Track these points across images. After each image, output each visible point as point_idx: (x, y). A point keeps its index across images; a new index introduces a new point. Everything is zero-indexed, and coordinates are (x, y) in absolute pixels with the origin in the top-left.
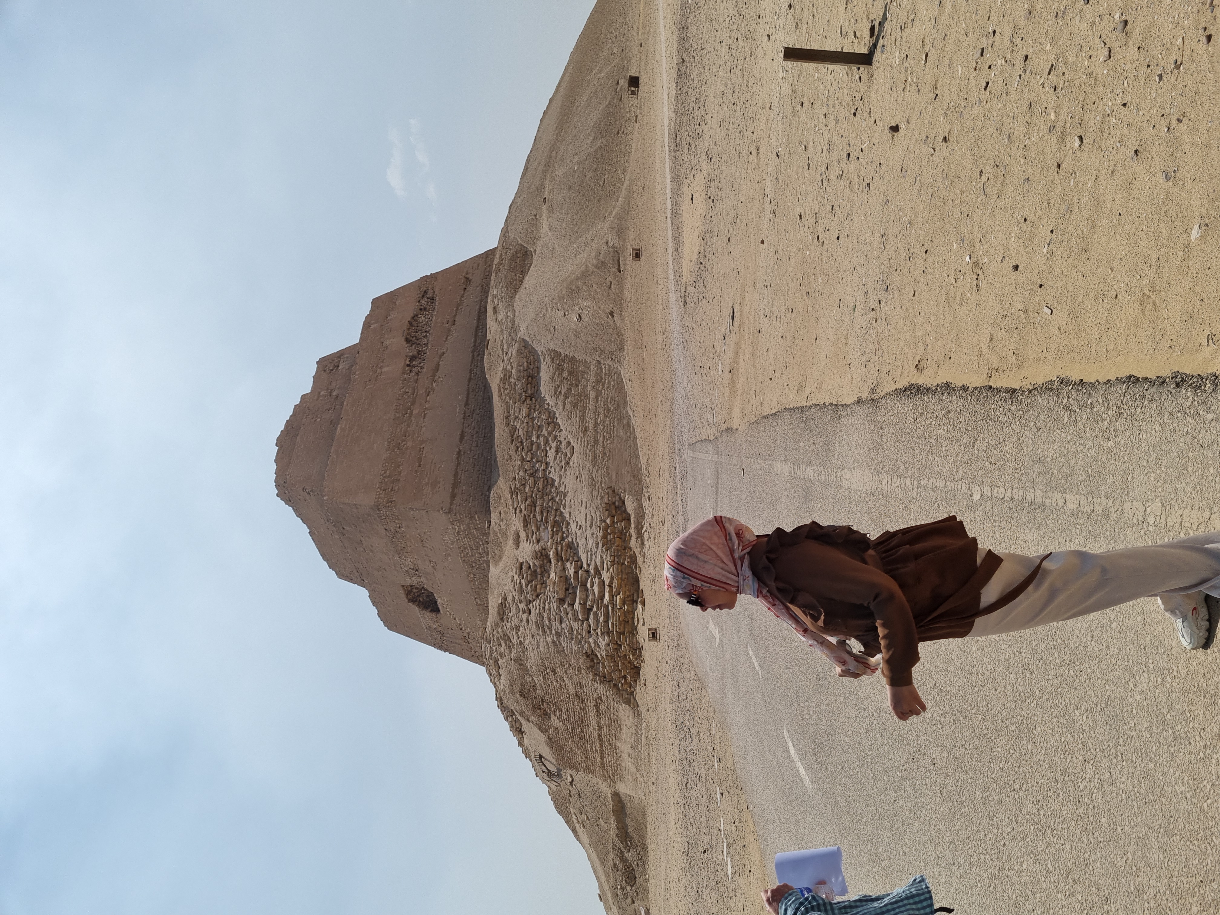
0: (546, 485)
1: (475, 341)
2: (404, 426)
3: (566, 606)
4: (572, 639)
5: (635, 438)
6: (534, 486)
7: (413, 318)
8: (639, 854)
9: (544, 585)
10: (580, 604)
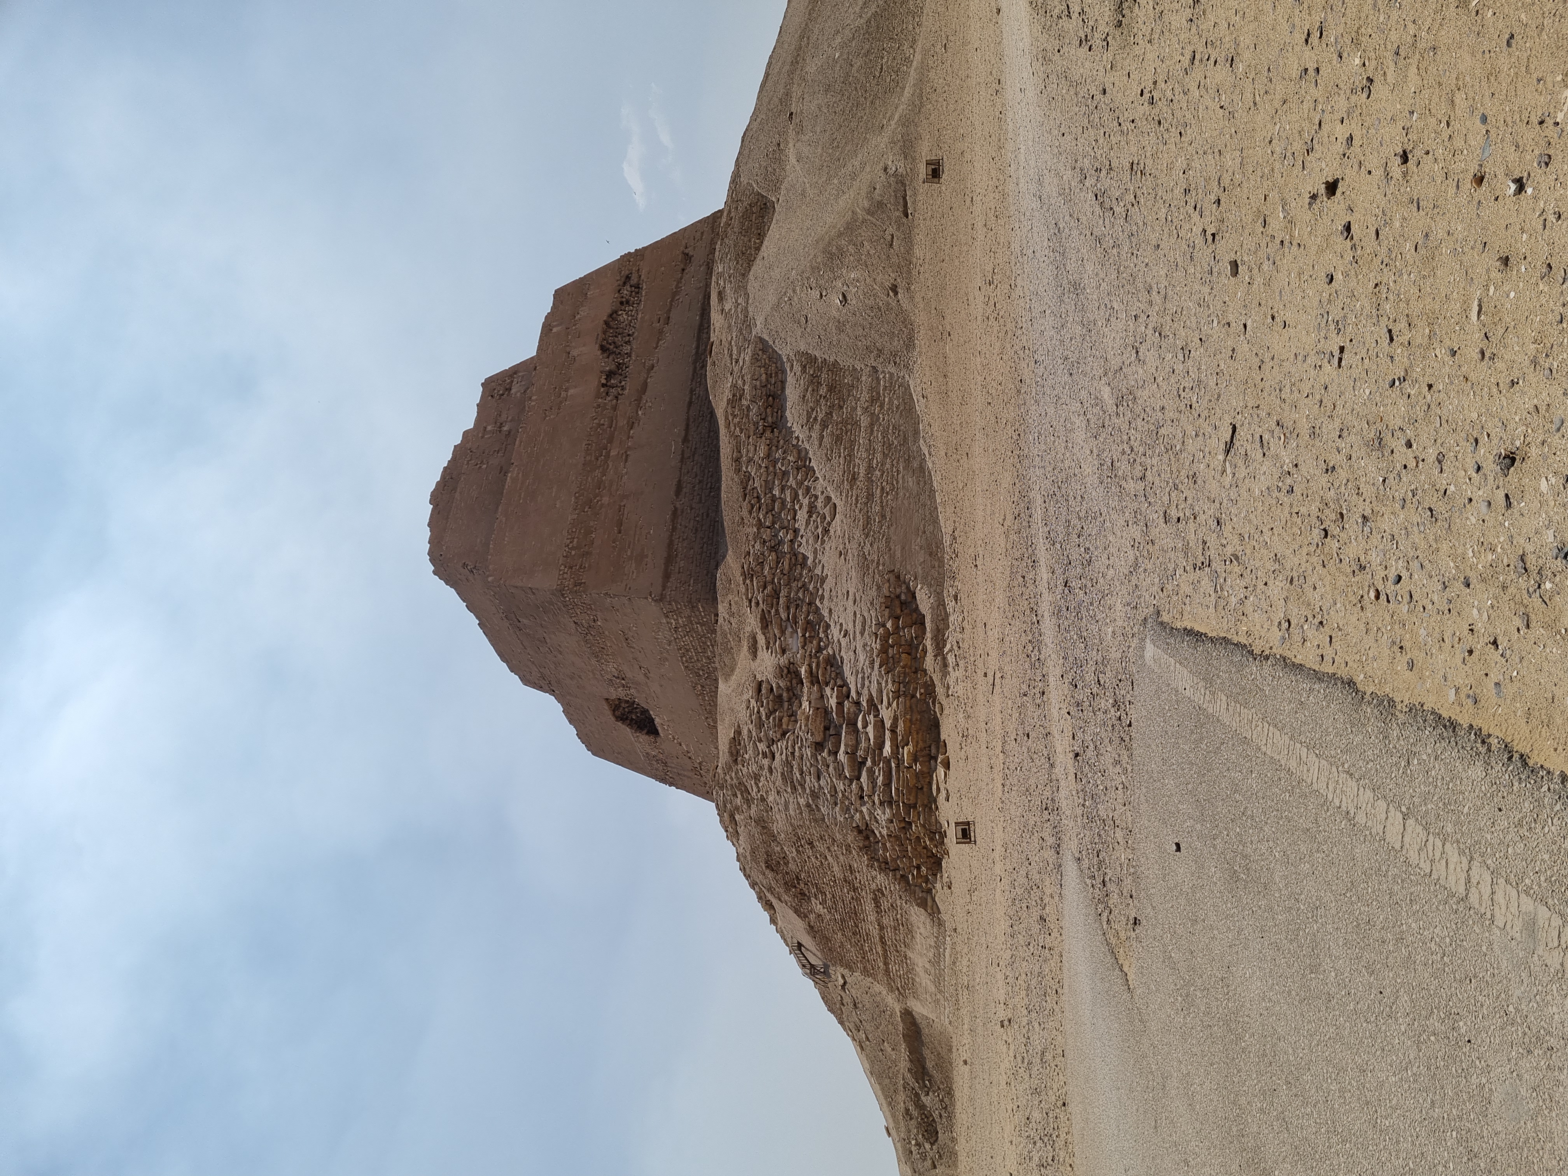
0: (795, 565)
1: (698, 347)
2: (597, 473)
3: (825, 754)
4: (836, 804)
5: (932, 491)
6: (777, 566)
7: (611, 316)
8: (942, 1101)
9: (793, 718)
10: (847, 753)
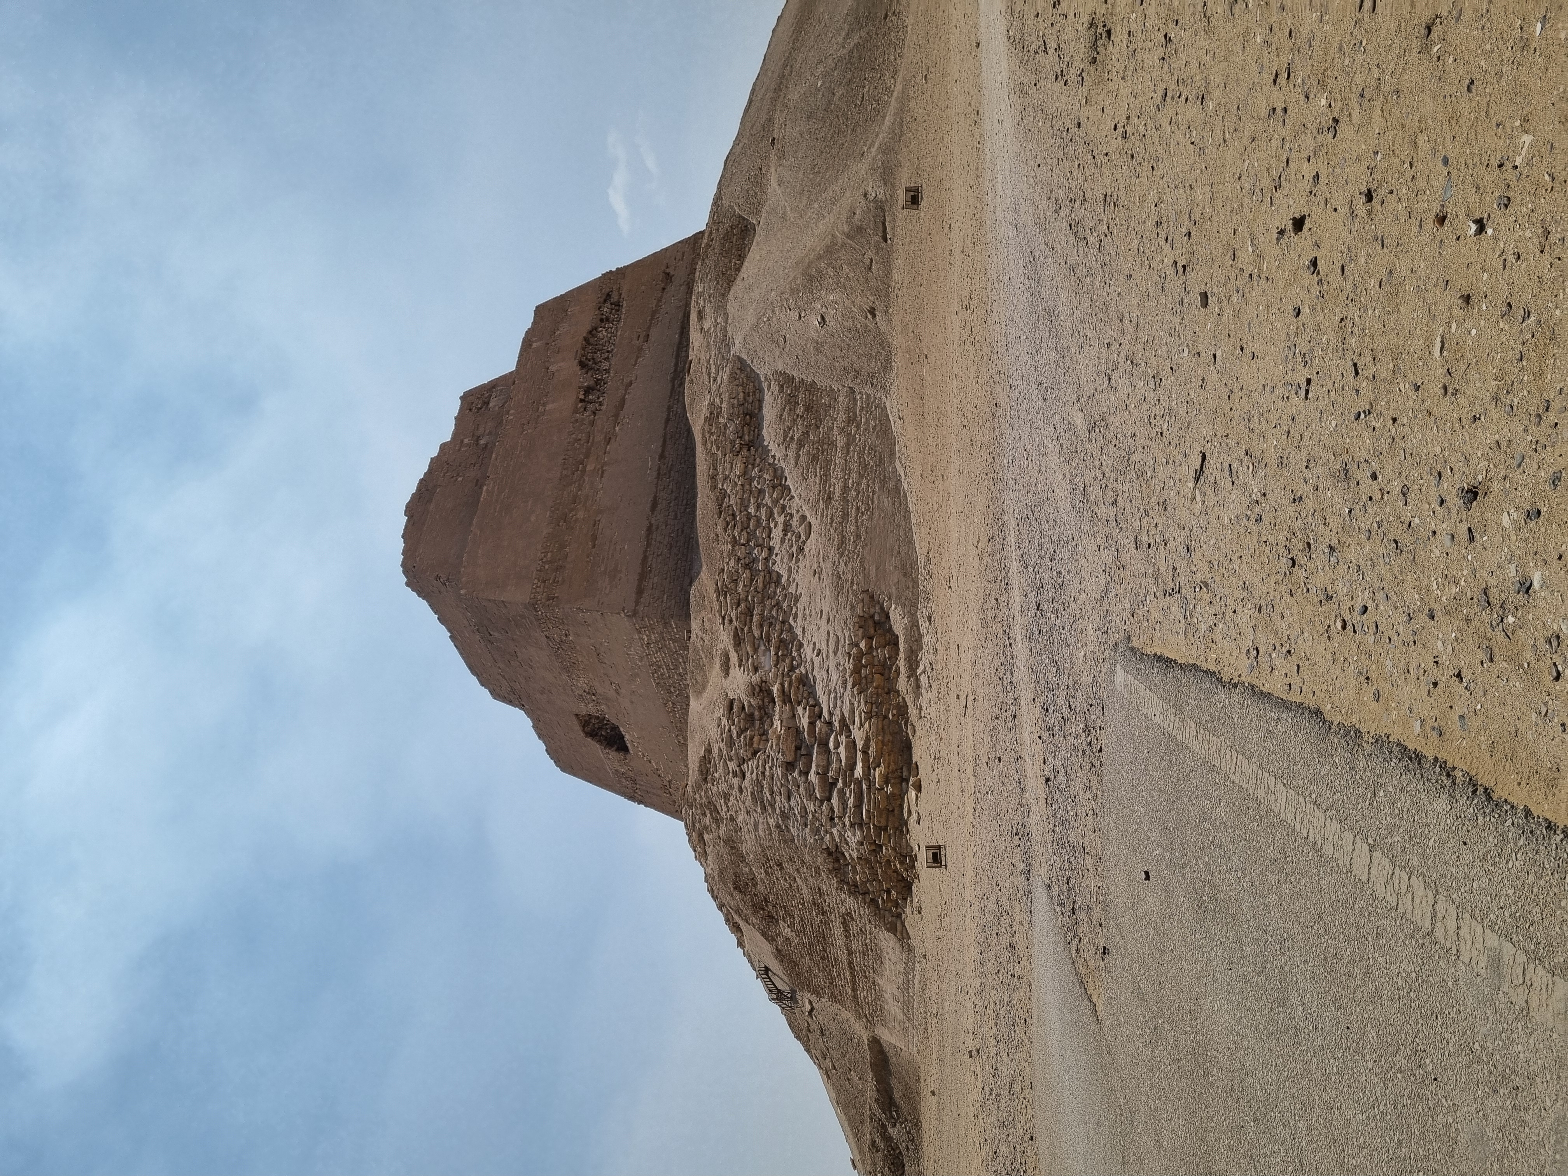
0: (769, 583)
1: (676, 365)
2: (573, 488)
4: (806, 825)
5: (907, 512)
6: (751, 584)
7: (590, 332)
8: (909, 1133)
9: (764, 737)
